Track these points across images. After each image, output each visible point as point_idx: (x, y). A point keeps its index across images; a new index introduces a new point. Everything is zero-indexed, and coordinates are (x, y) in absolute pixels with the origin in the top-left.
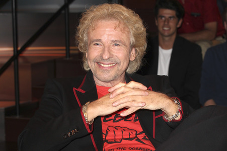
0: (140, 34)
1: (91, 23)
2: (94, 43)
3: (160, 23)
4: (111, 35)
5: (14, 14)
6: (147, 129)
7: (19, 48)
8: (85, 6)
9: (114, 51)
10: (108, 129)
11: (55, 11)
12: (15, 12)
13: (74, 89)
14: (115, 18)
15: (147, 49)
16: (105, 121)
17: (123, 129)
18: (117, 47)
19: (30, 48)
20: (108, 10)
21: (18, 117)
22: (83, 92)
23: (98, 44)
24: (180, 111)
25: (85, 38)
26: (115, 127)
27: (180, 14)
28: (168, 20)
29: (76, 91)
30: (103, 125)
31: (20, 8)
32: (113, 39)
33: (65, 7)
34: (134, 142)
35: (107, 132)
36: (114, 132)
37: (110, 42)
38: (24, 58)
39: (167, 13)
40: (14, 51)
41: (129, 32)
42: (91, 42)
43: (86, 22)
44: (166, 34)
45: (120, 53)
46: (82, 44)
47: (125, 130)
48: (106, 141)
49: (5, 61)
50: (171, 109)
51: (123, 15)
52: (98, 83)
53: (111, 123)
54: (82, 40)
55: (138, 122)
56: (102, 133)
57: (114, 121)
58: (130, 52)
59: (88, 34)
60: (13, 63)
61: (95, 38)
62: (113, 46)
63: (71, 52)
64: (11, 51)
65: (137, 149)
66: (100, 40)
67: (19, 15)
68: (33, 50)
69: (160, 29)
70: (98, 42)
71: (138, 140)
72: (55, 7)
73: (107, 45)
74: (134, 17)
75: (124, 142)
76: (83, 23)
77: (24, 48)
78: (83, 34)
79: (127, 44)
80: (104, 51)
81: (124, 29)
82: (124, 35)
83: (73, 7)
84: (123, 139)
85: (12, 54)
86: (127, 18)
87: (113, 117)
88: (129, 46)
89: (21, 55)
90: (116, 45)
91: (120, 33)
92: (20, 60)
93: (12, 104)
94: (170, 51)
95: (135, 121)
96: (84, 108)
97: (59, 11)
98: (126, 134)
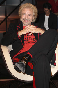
18: (30, 16)
19: (10, 16)
22: (19, 27)
26: (28, 37)
31: (7, 5)
32: (29, 14)
34: (33, 41)
38: (8, 19)
42: (23, 14)
43: (22, 8)
45: (30, 18)
49: (3, 19)
53: (26, 36)
67: (7, 7)
71: (34, 40)
73: (27, 15)
75: (30, 41)
77: (8, 16)
80: (26, 17)
85: (5, 17)
87: (27, 34)
92: (7, 19)
95: (33, 35)
98: (31, 39)
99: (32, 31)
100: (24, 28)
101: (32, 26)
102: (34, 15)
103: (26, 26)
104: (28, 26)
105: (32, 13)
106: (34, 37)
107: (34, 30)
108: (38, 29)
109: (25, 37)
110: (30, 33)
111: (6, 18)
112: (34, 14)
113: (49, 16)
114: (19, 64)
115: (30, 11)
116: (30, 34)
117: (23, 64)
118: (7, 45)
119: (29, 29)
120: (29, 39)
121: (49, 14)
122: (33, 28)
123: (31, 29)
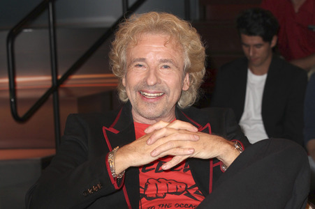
0: (197, 54)
1: (133, 36)
2: (135, 64)
4: (159, 53)
5: (52, 30)
7: (60, 77)
9: (162, 75)
10: (148, 182)
11: (110, 25)
12: (53, 27)
13: (104, 128)
14: (165, 30)
15: (205, 75)
16: (144, 171)
17: (169, 182)
18: (166, 71)
19: (74, 77)
20: (156, 19)
22: (116, 132)
23: (140, 66)
25: (123, 58)
26: (158, 180)
29: (106, 131)
30: (140, 177)
31: (59, 21)
32: (161, 58)
35: (146, 186)
36: (157, 186)
37: (157, 62)
38: (66, 89)
40: (53, 80)
41: (183, 50)
42: (131, 62)
43: (125, 36)
45: (170, 79)
46: (118, 66)
47: (170, 183)
48: (145, 196)
49: (41, 94)
51: (176, 27)
53: (152, 174)
55: (189, 172)
56: (139, 187)
57: (157, 171)
58: (183, 78)
60: (51, 97)
61: (137, 57)
62: (161, 68)
64: (48, 81)
65: (186, 206)
66: (143, 60)
67: (59, 32)
68: (77, 79)
70: (142, 62)
71: (188, 195)
73: (153, 66)
74: (190, 31)
75: (169, 197)
76: (121, 37)
77: (66, 77)
78: (120, 52)
79: (180, 66)
80: (148, 74)
81: (177, 46)
82: (177, 53)
84: (168, 193)
85: (50, 84)
86: (180, 32)
87: (155, 166)
88: (182, 70)
89: (62, 86)
90: (166, 67)
91: (172, 50)
92: (62, 93)
95: (185, 170)
98: (172, 187)
99: (181, 151)
100: (141, 136)
101: (178, 124)
102: (188, 70)
103: (148, 126)
104: (157, 126)
105: (177, 57)
106: (189, 179)
107: (188, 145)
108: (206, 138)
110: (170, 157)
111: (57, 85)
112: (187, 61)
113: (264, 77)
115: (169, 46)
116: (167, 166)
119: (161, 142)
120: (162, 187)
121: (266, 67)
123: (174, 138)
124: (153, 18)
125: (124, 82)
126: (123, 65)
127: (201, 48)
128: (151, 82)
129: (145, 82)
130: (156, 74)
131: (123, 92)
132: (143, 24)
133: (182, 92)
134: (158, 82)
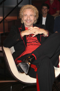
3: (43, 10)
6: (39, 39)
7: (4, 17)
8: (22, 6)
11: (14, 7)
12: (3, 7)
13: (19, 28)
16: (27, 37)
17: (32, 39)
21: (4, 36)
24: (48, 34)
25: (22, 14)
27: (48, 8)
28: (45, 9)
32: (30, 14)
33: (17, 6)
39: (45, 7)
44: (45, 13)
45: (32, 18)
48: (28, 43)
50: (46, 33)
52: (26, 26)
54: (21, 15)
55: (36, 37)
57: (30, 37)
59: (23, 13)
60: (3, 21)
63: (19, 18)
65: (36, 45)
66: (27, 15)
68: (8, 18)
69: (43, 12)
70: (26, 15)
71: (36, 42)
72: (14, 6)
73: (28, 16)
83: (19, 6)
85: (2, 19)
87: (29, 36)
92: (5, 20)
93: (3, 32)
94: (45, 18)
96: (21, 33)
97: (16, 7)
102: (35, 16)
105: (33, 14)
109: (27, 38)
112: (35, 14)
114: (23, 64)
117: (27, 65)
118: (10, 47)
122: (36, 30)
124: (28, 6)
125: (22, 19)
126: (22, 16)
127: (38, 11)
128: (29, 19)
129: (27, 19)
130: (29, 17)
131: (22, 21)
132: (26, 7)
133: (34, 21)
134: (30, 19)
